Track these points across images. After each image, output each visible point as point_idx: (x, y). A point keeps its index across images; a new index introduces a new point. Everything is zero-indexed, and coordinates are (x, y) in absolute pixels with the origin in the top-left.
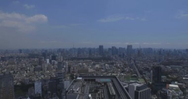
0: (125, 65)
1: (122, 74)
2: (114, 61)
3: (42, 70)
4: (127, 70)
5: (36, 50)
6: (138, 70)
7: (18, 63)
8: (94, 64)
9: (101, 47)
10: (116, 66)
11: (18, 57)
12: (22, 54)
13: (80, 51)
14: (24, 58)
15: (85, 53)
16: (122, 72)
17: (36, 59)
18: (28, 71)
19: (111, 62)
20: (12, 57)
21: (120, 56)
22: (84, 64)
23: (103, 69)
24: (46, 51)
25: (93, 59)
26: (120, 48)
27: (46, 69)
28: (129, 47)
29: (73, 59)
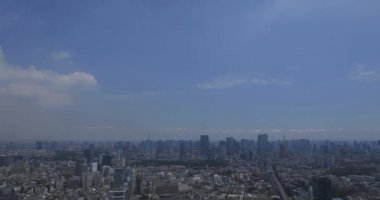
0: (254, 175)
1: (250, 195)
2: (231, 168)
3: (81, 185)
4: (260, 187)
5: (71, 143)
6: (283, 186)
7: (31, 170)
8: (191, 175)
9: (205, 139)
10: (237, 179)
11: (34, 157)
12: (42, 152)
13: (161, 146)
14: (46, 159)
15: (171, 149)
16: (250, 191)
17: (70, 163)
18: (52, 189)
19: (226, 169)
20: (20, 158)
21: (243, 157)
22: (170, 174)
23: (208, 184)
24: (92, 146)
25: (187, 164)
26: (243, 140)
27: (90, 184)
28: (262, 138)
29: (146, 163)
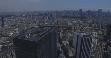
0: (93, 22)
1: (89, 27)
2: (87, 19)
3: (43, 22)
4: (94, 26)
5: (43, 11)
6: (101, 26)
8: (74, 20)
9: (81, 10)
10: (87, 23)
13: (68, 12)
14: (36, 16)
15: (71, 13)
17: (42, 17)
18: (36, 23)
21: (92, 16)
22: (68, 20)
23: (78, 23)
24: (48, 12)
25: (74, 18)
26: (94, 11)
27: (46, 22)
29: (62, 17)
